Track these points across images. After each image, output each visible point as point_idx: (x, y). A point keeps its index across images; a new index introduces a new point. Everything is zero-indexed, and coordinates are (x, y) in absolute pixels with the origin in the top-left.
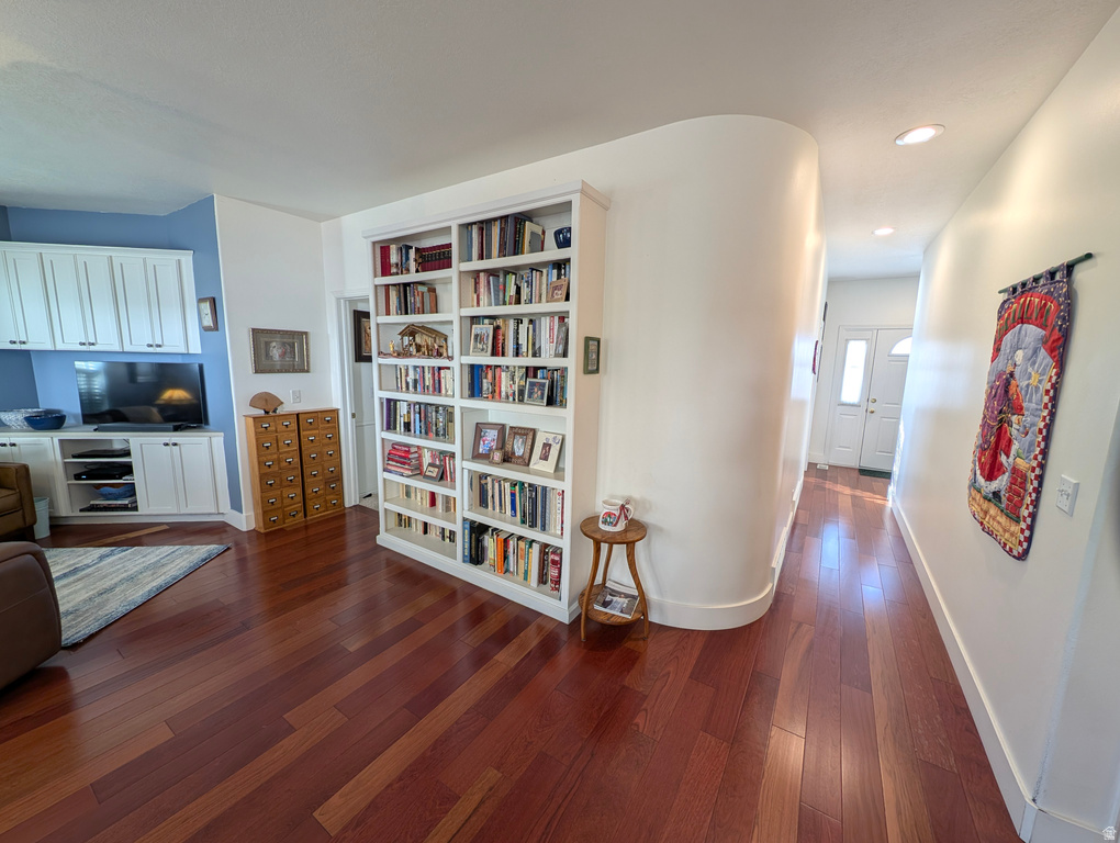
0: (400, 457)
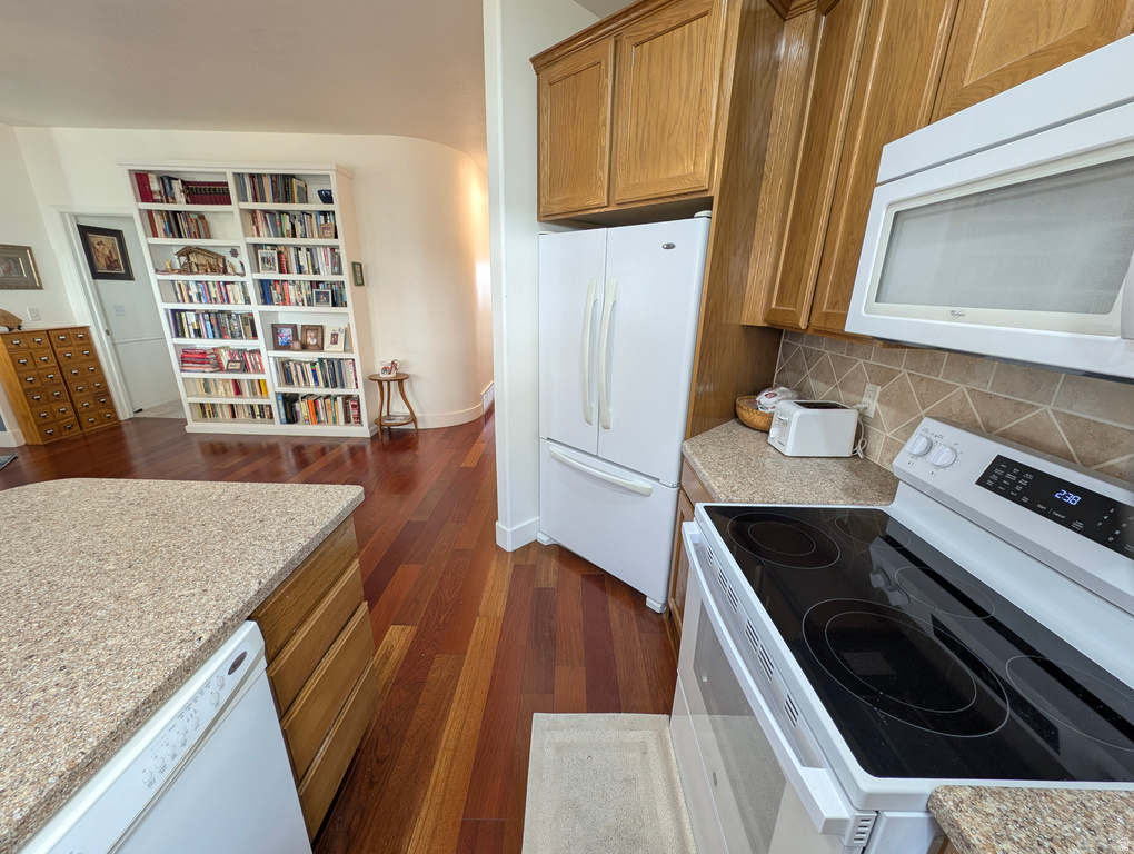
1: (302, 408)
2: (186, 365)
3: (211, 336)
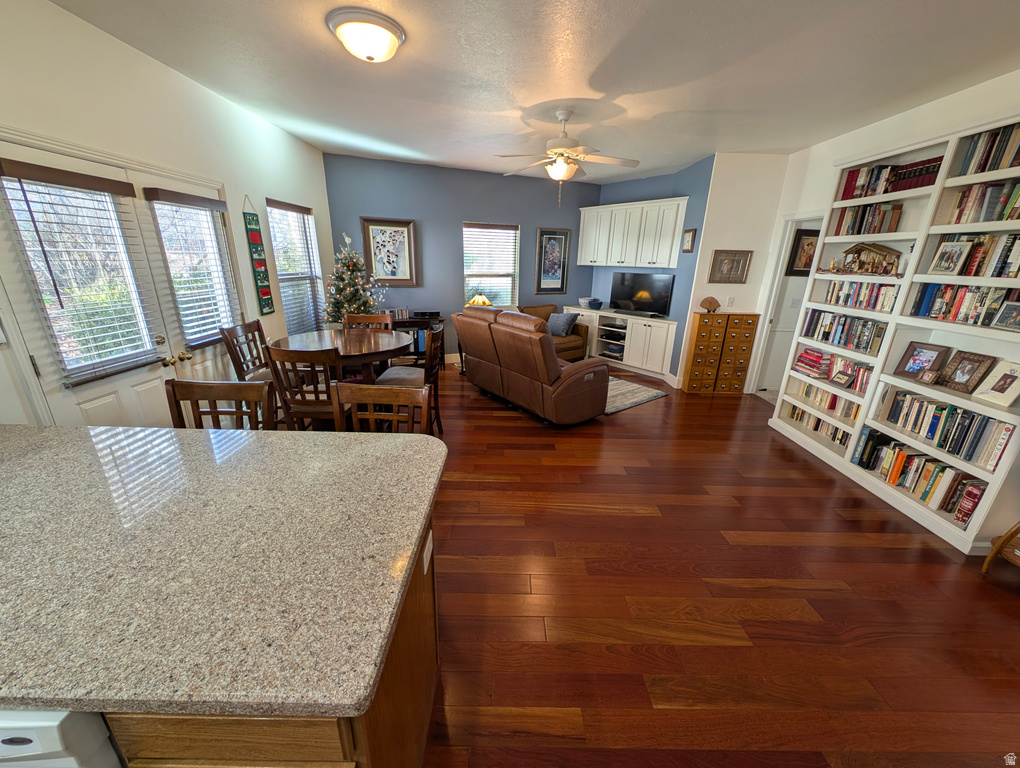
0: (810, 360)
1: (888, 455)
2: (799, 364)
3: (836, 342)
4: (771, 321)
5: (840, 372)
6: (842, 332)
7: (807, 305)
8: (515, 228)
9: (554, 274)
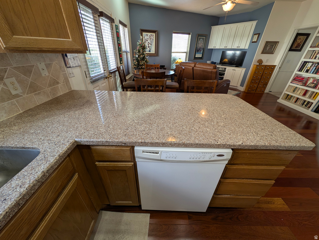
0: (299, 79)
2: (294, 81)
3: (311, 73)
4: (280, 68)
5: (311, 83)
6: (315, 69)
7: (303, 60)
8: (189, 34)
9: (200, 52)
